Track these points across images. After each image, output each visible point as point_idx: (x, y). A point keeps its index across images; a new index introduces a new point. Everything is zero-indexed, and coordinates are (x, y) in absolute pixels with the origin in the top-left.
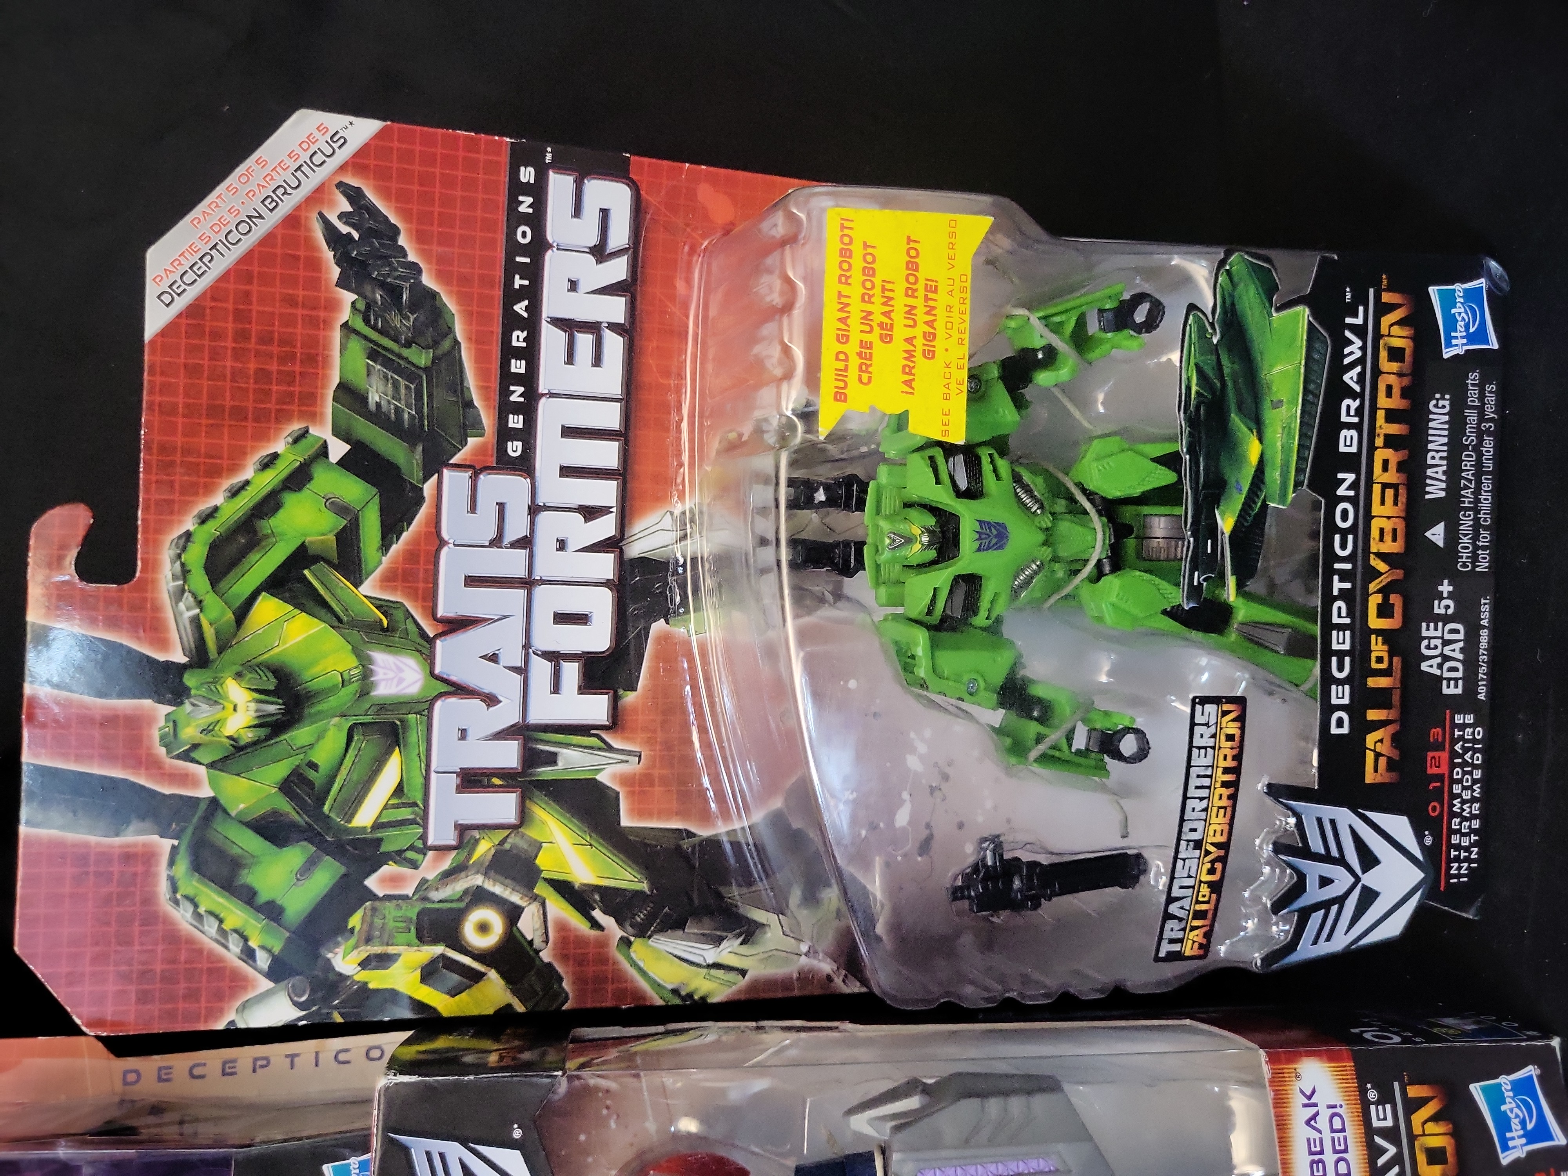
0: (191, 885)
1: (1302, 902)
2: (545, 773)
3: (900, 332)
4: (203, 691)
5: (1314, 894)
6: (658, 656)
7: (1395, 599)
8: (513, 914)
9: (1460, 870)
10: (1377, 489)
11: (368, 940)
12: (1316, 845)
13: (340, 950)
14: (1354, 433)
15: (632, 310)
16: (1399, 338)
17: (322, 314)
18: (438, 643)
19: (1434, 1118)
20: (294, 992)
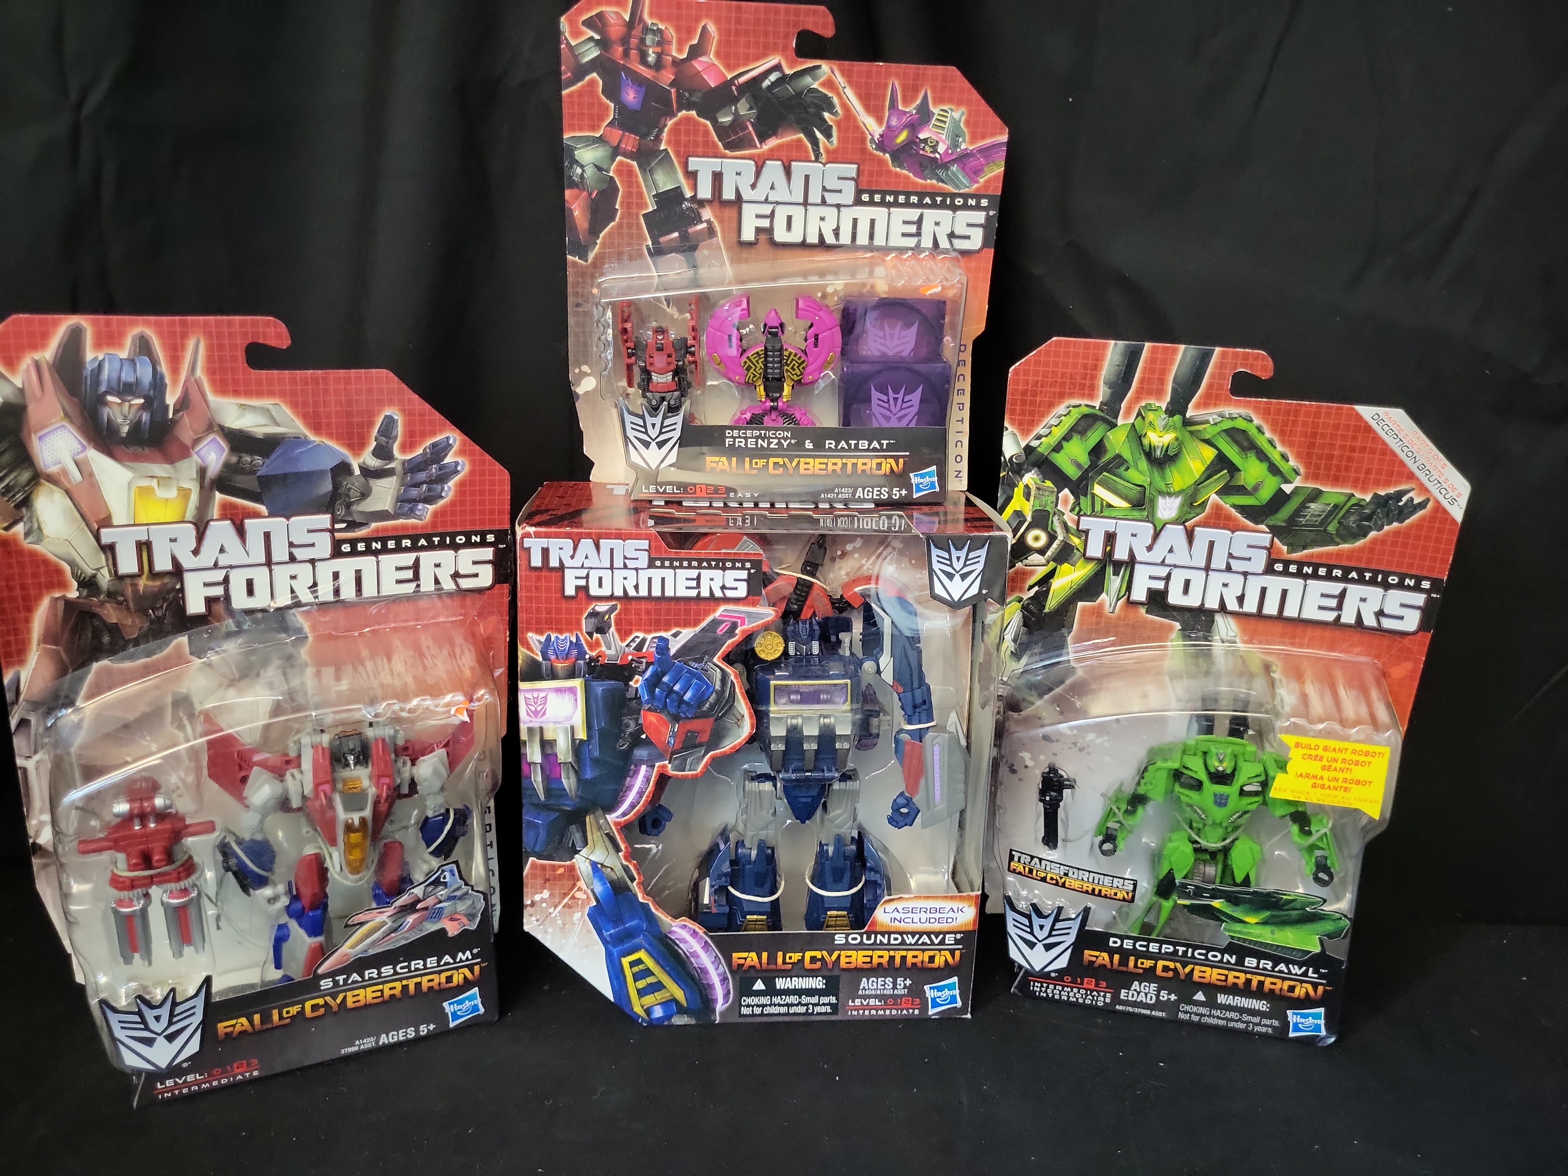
0: (1076, 414)
1: (1034, 916)
2: (1110, 570)
3: (1326, 774)
4: (1171, 423)
5: (1036, 921)
6: (1162, 625)
7: (1170, 974)
8: (1042, 552)
9: (1036, 987)
10: (1226, 972)
11: (1038, 489)
12: (1059, 925)
13: (1035, 476)
14: (1255, 965)
15: (1348, 626)
16: (1300, 991)
17: (1360, 485)
18: (1182, 527)
19: (946, 961)
20: (1018, 456)
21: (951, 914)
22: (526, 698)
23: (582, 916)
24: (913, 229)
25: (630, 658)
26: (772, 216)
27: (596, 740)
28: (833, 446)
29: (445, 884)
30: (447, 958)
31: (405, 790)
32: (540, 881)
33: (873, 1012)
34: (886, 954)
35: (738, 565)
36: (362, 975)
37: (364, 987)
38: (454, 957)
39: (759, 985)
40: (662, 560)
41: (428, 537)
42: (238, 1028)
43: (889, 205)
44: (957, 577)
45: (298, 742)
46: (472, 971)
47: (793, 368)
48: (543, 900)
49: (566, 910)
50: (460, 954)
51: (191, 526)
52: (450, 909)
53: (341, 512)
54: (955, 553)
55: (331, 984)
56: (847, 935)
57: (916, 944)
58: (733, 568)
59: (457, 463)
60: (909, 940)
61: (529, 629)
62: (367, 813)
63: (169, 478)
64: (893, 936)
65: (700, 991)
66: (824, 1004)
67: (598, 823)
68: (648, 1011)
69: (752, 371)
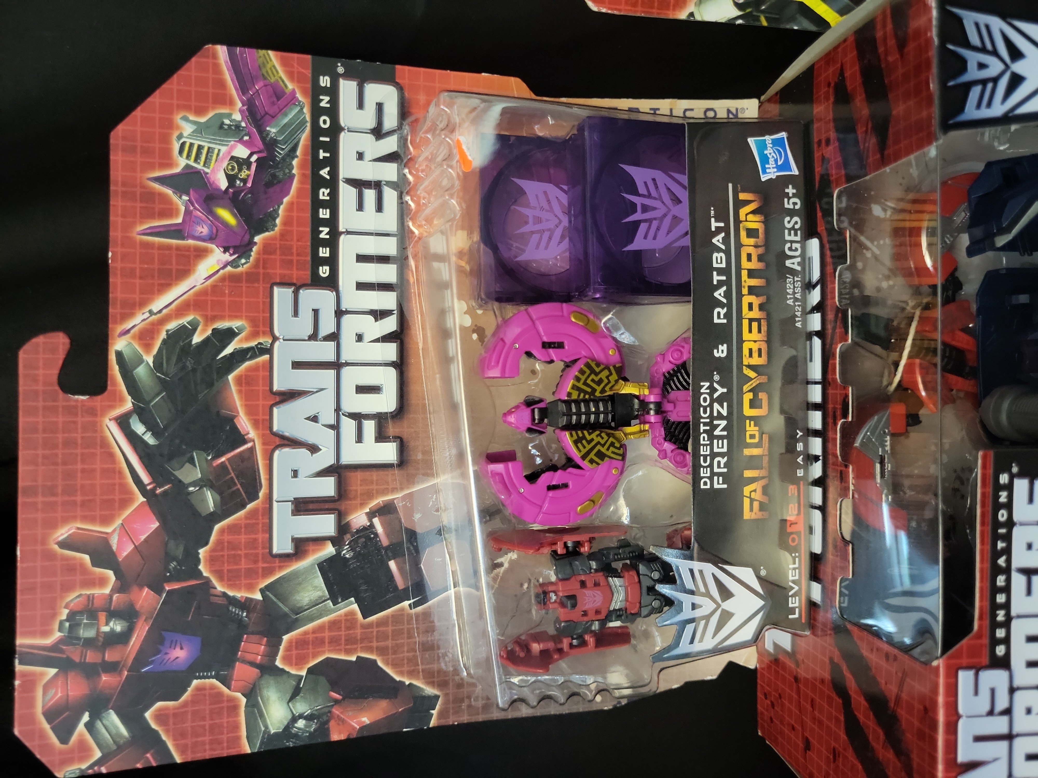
24: (370, 195)
26: (358, 417)
28: (723, 311)
35: (1003, 497)
40: (995, 642)
43: (335, 234)
44: (1018, 67)
47: (599, 382)
54: (973, 73)
58: (1009, 506)
69: (603, 450)
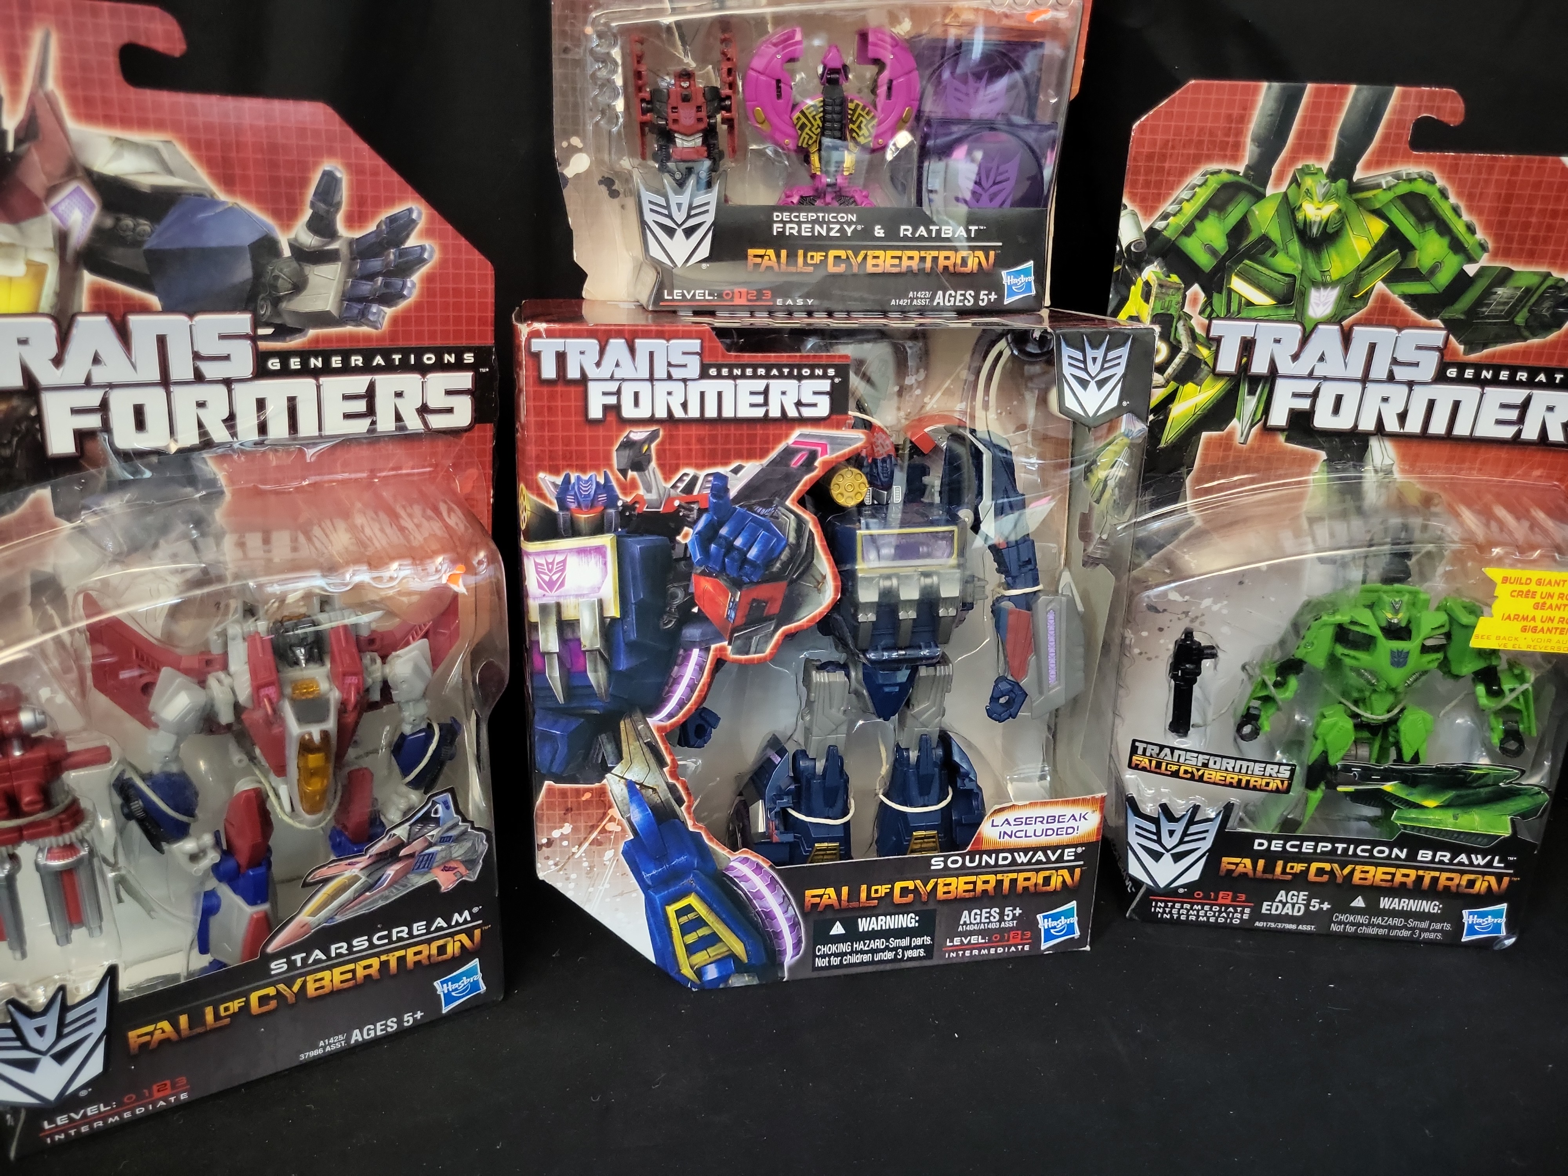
0: (1214, 183)
1: (1163, 820)
2: (1244, 388)
3: (1539, 614)
4: (1333, 190)
5: (1166, 826)
6: (1304, 454)
7: (1325, 878)
8: (1161, 369)
9: (1159, 908)
10: (1393, 870)
11: (1161, 286)
12: (1193, 829)
13: (1158, 269)
14: (1429, 858)
15: (1529, 443)
16: (1480, 886)
17: (1559, 261)
18: (1337, 327)
19: (1064, 881)
20: (1137, 243)
21: (1072, 823)
22: (536, 564)
23: (615, 855)
25: (677, 503)
27: (632, 617)
28: (909, 234)
29: (437, 821)
30: (440, 922)
31: (376, 696)
32: (559, 812)
33: (975, 952)
34: (992, 878)
35: (819, 372)
36: (326, 952)
37: (330, 968)
38: (448, 920)
39: (838, 929)
40: (719, 367)
41: (386, 354)
42: (158, 1035)
44: (1093, 385)
45: (224, 634)
46: (471, 938)
47: (859, 127)
48: (563, 837)
49: (594, 847)
50: (456, 916)
51: (49, 321)
52: (443, 854)
53: (265, 311)
54: (1090, 354)
55: (285, 967)
56: (946, 858)
57: (1029, 863)
58: (812, 376)
59: (423, 248)
60: (1022, 858)
61: (540, 468)
62: (330, 724)
63: (12, 245)
64: (1001, 855)
65: (764, 941)
66: (917, 947)
67: (635, 729)
68: (700, 972)
69: (807, 130)
